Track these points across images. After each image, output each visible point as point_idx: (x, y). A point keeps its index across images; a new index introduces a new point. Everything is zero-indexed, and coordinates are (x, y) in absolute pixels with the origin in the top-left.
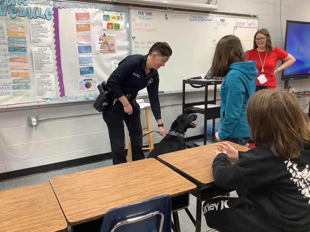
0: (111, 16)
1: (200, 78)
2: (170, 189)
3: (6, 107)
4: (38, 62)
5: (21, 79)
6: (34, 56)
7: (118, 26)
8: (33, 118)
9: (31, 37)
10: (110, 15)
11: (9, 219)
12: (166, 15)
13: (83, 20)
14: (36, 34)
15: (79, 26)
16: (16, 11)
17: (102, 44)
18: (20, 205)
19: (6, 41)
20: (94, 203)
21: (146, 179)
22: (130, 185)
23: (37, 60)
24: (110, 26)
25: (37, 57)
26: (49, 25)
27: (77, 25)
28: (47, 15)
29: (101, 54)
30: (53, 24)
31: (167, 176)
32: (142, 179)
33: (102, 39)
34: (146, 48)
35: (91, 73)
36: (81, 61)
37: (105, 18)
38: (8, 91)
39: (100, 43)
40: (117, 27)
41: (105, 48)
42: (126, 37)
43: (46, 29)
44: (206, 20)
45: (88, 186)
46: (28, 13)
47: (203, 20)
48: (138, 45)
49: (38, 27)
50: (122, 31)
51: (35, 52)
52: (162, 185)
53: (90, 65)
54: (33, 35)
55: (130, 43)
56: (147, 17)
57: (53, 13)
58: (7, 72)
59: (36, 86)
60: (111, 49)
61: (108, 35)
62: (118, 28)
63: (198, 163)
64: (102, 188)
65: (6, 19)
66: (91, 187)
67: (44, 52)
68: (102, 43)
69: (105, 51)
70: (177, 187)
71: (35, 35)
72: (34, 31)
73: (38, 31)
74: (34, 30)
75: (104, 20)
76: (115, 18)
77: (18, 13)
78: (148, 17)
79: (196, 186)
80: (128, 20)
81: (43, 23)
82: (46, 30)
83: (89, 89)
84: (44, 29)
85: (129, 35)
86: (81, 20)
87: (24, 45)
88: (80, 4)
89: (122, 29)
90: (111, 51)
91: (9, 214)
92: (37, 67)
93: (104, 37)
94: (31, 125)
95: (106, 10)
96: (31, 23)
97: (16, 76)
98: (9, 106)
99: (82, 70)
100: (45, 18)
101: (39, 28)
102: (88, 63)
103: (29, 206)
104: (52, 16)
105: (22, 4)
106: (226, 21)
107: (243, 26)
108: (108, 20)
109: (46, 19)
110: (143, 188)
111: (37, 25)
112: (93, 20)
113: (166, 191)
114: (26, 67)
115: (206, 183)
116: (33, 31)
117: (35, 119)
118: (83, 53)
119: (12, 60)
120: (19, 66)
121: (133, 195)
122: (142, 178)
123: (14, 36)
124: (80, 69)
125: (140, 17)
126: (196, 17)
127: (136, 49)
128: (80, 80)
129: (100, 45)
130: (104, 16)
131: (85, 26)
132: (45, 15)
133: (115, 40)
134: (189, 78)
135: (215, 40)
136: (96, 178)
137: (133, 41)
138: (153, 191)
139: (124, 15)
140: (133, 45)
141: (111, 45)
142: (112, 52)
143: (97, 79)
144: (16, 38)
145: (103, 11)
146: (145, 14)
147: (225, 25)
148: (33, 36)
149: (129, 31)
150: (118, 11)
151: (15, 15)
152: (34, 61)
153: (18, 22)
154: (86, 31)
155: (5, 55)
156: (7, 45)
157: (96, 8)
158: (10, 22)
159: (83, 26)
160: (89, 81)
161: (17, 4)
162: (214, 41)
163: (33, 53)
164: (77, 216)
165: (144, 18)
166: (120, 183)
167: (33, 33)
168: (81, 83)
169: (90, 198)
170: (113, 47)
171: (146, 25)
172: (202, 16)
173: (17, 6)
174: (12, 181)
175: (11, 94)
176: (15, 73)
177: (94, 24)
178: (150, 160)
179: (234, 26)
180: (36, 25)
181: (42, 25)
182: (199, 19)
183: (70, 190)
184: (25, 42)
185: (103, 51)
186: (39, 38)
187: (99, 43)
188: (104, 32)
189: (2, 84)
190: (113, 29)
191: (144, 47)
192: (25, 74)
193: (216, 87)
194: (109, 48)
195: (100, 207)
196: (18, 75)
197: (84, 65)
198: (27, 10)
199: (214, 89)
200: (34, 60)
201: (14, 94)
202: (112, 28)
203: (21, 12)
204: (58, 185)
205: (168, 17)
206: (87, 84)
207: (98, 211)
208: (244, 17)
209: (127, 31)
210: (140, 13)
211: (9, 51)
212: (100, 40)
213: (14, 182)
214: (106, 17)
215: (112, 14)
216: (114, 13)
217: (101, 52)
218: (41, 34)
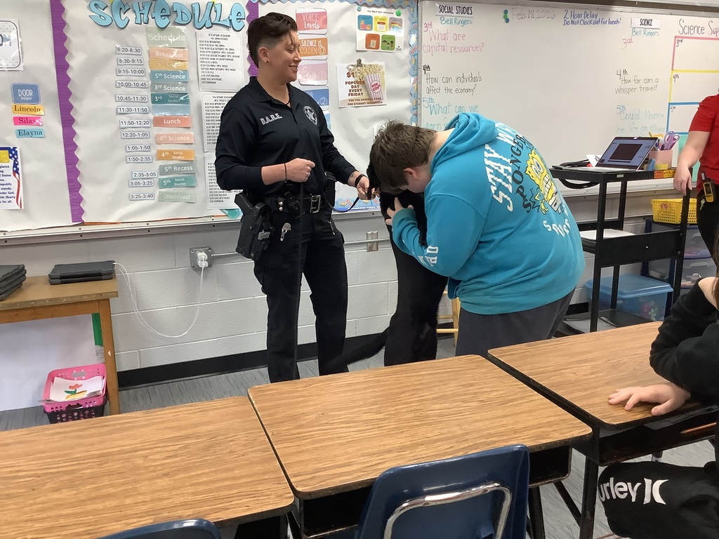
0: (376, 18)
1: (586, 164)
2: (526, 433)
3: (144, 226)
4: (213, 127)
5: (178, 165)
6: (204, 112)
7: (392, 42)
8: (201, 252)
9: (200, 71)
10: (373, 15)
11: (166, 475)
12: (506, 12)
13: (313, 28)
14: (209, 62)
16: (168, 12)
17: (353, 84)
18: (189, 445)
19: (147, 80)
20: (350, 450)
21: (465, 405)
22: (428, 416)
23: (210, 122)
24: (373, 42)
25: (211, 115)
26: (238, 41)
28: (234, 18)
29: (351, 109)
31: (515, 400)
32: (454, 404)
33: (352, 74)
34: (453, 91)
37: (362, 22)
38: (149, 190)
39: (349, 83)
40: (388, 44)
41: (359, 94)
42: (408, 67)
43: (231, 51)
44: (605, 23)
45: (332, 410)
46: (193, 15)
47: (597, 23)
48: (436, 86)
49: (215, 47)
50: (399, 54)
51: (208, 104)
52: (505, 421)
54: (204, 65)
55: (418, 82)
56: (459, 19)
57: (247, 13)
58: (148, 148)
59: (208, 181)
60: (374, 95)
61: (367, 63)
62: (392, 46)
63: (592, 374)
64: (365, 417)
65: (148, 31)
66: (339, 413)
68: (352, 82)
69: (358, 102)
70: (542, 429)
71: (208, 66)
72: (206, 57)
73: (215, 58)
74: (205, 53)
75: (359, 28)
76: (384, 23)
77: (174, 16)
78: (461, 19)
79: (589, 430)
80: (416, 27)
81: (226, 37)
82: (232, 55)
84: (228, 53)
85: (417, 61)
86: (308, 29)
87: (183, 89)
89: (399, 49)
90: (374, 101)
91: (166, 464)
92: (211, 138)
93: (359, 68)
94: (197, 268)
95: (365, 5)
96: (199, 39)
97: (167, 158)
98: (151, 224)
100: (230, 26)
101: (218, 50)
103: (207, 449)
104: (245, 21)
106: (654, 24)
107: (698, 35)
108: (368, 28)
109: (231, 29)
110: (459, 425)
111: (212, 43)
112: (334, 28)
113: (516, 436)
114: (188, 138)
115: (615, 423)
116: (203, 57)
117: (204, 253)
119: (158, 122)
120: (172, 135)
121: (437, 441)
122: (455, 401)
123: (163, 68)
125: (442, 18)
126: (579, 16)
127: (432, 95)
129: (349, 87)
130: (360, 18)
131: (317, 42)
132: (230, 20)
133: (383, 74)
134: (558, 165)
135: (625, 72)
136: (349, 394)
137: (424, 77)
138: (485, 432)
139: (405, 16)
140: (425, 85)
141: (373, 86)
142: (374, 103)
144: (168, 73)
145: (357, 7)
146: (454, 11)
147: (652, 34)
148: (203, 69)
149: (416, 53)
150: (392, 7)
151: (167, 20)
152: (205, 126)
153: (171, 36)
154: (318, 54)
155: (145, 112)
156: (149, 90)
158: (156, 38)
159: (311, 43)
162: (622, 73)
163: (204, 106)
164: (313, 478)
165: (451, 20)
166: (405, 410)
167: (203, 62)
169: (339, 438)
170: (377, 91)
171: (457, 37)
172: (594, 12)
174: (154, 389)
175: (156, 198)
176: (165, 151)
177: (337, 39)
178: (472, 359)
179: (676, 37)
180: (209, 43)
181: (222, 42)
182: (587, 20)
183: (294, 418)
184: (187, 82)
185: (355, 102)
186: (216, 73)
187: (346, 83)
188: (358, 56)
189: (138, 176)
190: (380, 49)
191: (449, 90)
192: (185, 153)
193: (624, 187)
194: (368, 94)
195: (365, 463)
196: (170, 155)
198: (192, 8)
199: (619, 190)
200: (205, 123)
201: (162, 199)
202: (377, 47)
203: (179, 14)
204: (267, 404)
205: (509, 16)
207: (360, 470)
208: (703, 13)
209: (411, 53)
210: (444, 9)
211: (153, 102)
212: (349, 75)
213: (156, 390)
214: (365, 22)
215: (379, 13)
216: (384, 10)
217: (351, 103)
218: (221, 63)
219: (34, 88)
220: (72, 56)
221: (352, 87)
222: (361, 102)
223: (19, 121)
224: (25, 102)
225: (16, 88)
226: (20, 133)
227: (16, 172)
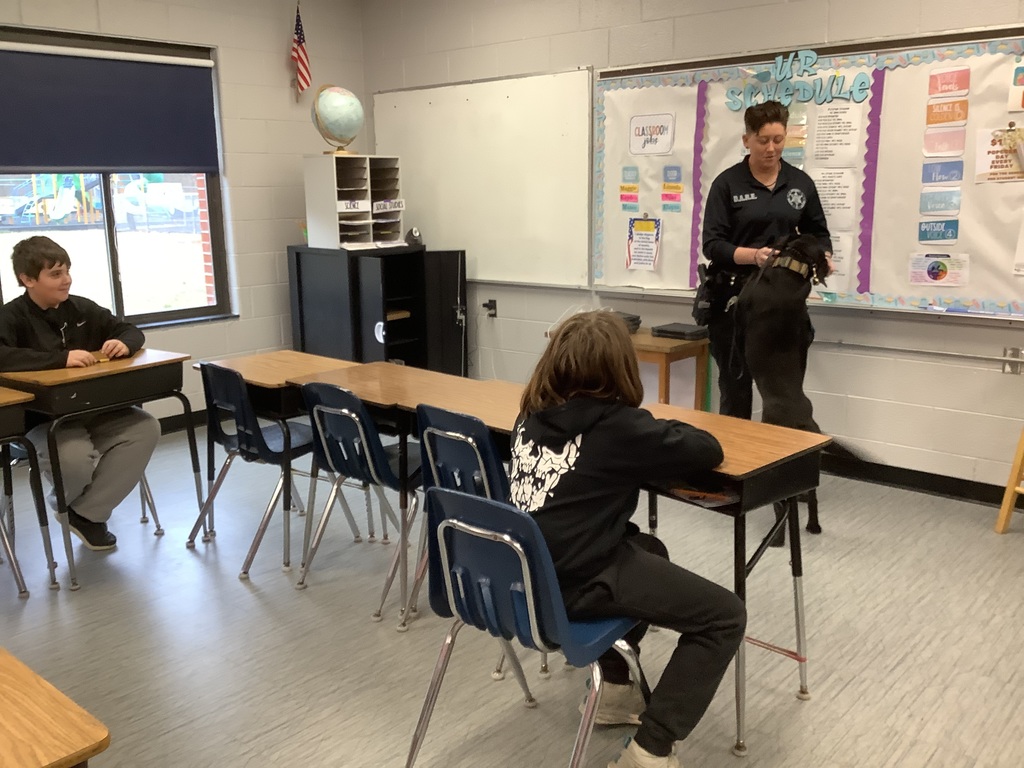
13: (949, 91)
15: (936, 110)
16: (791, 92)
17: (999, 154)
26: (856, 115)
27: (930, 108)
28: (856, 89)
29: (992, 186)
30: (869, 109)
33: (1000, 141)
35: (948, 238)
36: (925, 203)
37: (1020, 76)
39: (993, 152)
41: (1007, 166)
43: (848, 125)
46: (815, 92)
49: (832, 122)
53: (950, 214)
54: (820, 141)
57: (872, 81)
67: (836, 180)
68: (998, 152)
69: (1004, 176)
72: (821, 133)
73: (831, 132)
74: (822, 129)
75: (1015, 84)
77: (796, 94)
81: (845, 110)
82: (849, 128)
83: (937, 283)
84: (845, 127)
86: (943, 92)
88: (945, 49)
93: (1010, 133)
96: (819, 115)
99: (923, 228)
100: (851, 98)
101: (835, 125)
102: (946, 209)
104: (869, 91)
105: (806, 74)
109: (851, 101)
111: (830, 118)
112: (978, 87)
116: (819, 132)
118: (935, 181)
124: (921, 224)
128: (915, 255)
129: (993, 157)
130: (1019, 71)
131: (953, 107)
132: (852, 92)
143: (964, 257)
145: (1015, 56)
151: (789, 99)
154: (953, 120)
157: (993, 52)
159: (945, 108)
160: (940, 259)
161: (795, 75)
168: (917, 263)
173: (796, 78)
177: (983, 99)
180: (828, 118)
181: (840, 116)
184: (803, 159)
185: (999, 176)
186: (830, 148)
187: (989, 152)
188: (1011, 119)
194: (1021, 166)
197: (932, 213)
198: (815, 84)
203: (801, 90)
206: (933, 268)
212: (994, 143)
217: (992, 177)
218: (836, 137)
219: (678, 169)
220: (708, 140)
221: (997, 157)
222: (1008, 175)
223: (666, 197)
224: (671, 181)
225: (667, 169)
226: (665, 207)
227: (657, 240)
